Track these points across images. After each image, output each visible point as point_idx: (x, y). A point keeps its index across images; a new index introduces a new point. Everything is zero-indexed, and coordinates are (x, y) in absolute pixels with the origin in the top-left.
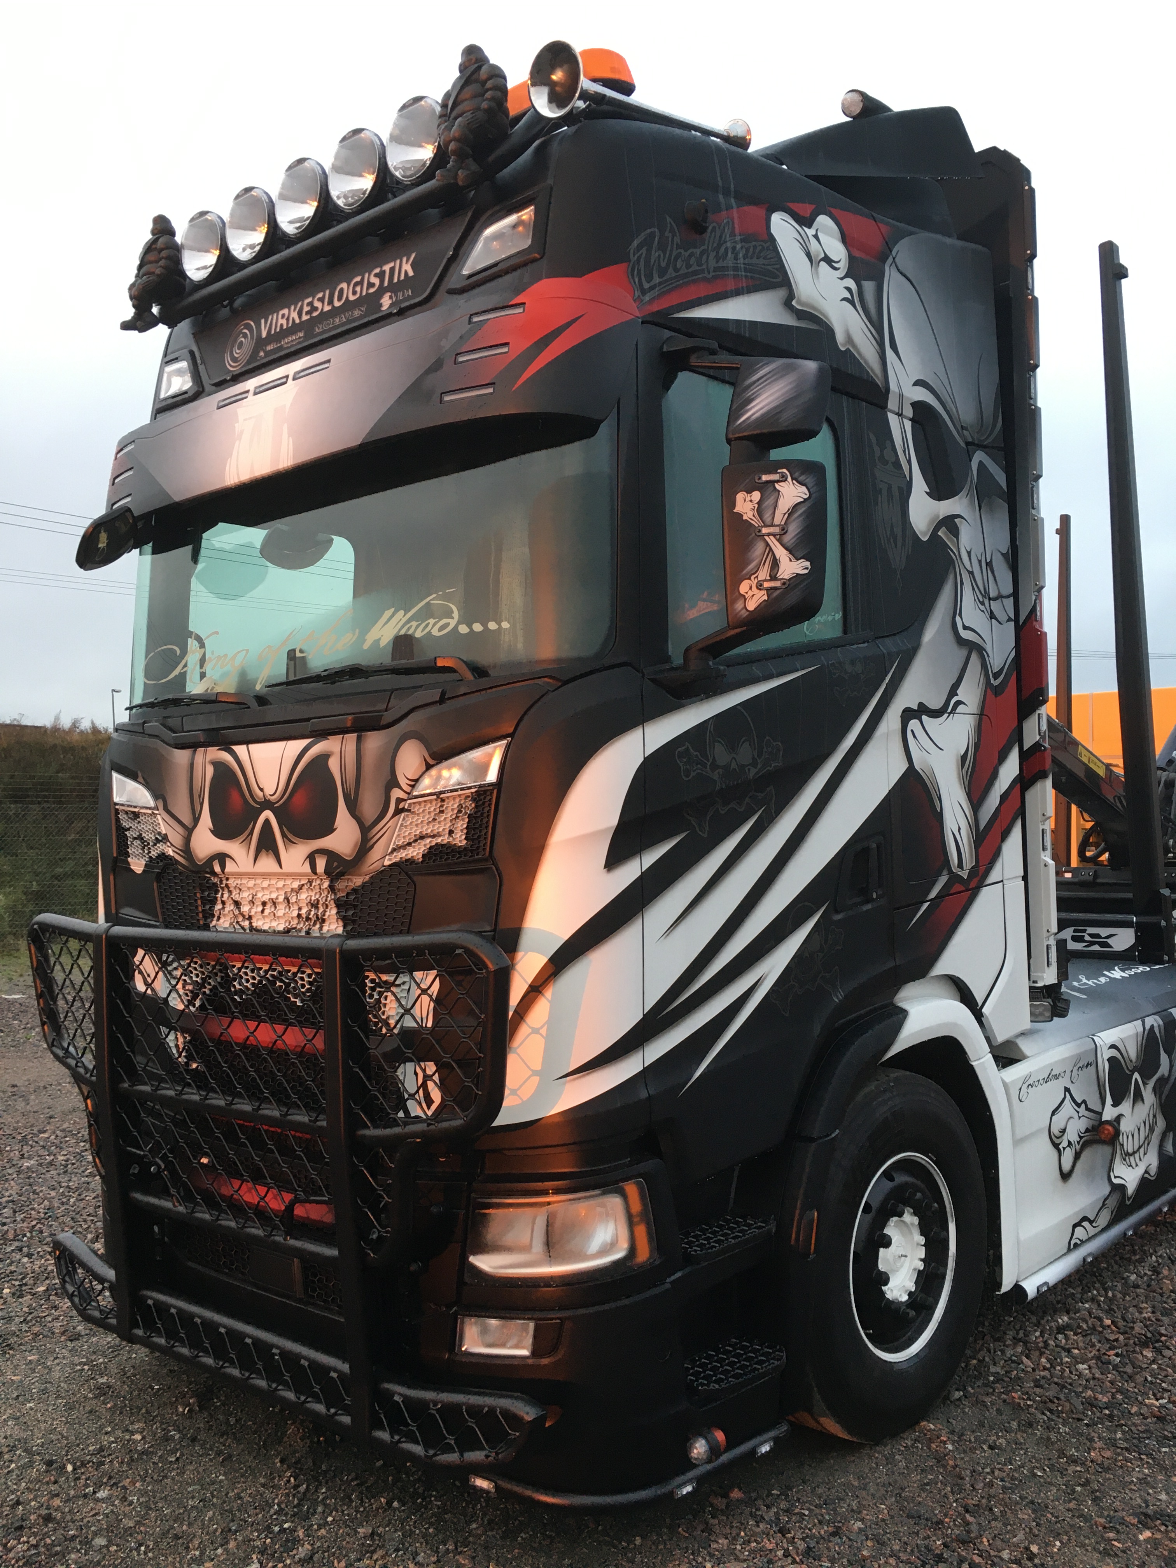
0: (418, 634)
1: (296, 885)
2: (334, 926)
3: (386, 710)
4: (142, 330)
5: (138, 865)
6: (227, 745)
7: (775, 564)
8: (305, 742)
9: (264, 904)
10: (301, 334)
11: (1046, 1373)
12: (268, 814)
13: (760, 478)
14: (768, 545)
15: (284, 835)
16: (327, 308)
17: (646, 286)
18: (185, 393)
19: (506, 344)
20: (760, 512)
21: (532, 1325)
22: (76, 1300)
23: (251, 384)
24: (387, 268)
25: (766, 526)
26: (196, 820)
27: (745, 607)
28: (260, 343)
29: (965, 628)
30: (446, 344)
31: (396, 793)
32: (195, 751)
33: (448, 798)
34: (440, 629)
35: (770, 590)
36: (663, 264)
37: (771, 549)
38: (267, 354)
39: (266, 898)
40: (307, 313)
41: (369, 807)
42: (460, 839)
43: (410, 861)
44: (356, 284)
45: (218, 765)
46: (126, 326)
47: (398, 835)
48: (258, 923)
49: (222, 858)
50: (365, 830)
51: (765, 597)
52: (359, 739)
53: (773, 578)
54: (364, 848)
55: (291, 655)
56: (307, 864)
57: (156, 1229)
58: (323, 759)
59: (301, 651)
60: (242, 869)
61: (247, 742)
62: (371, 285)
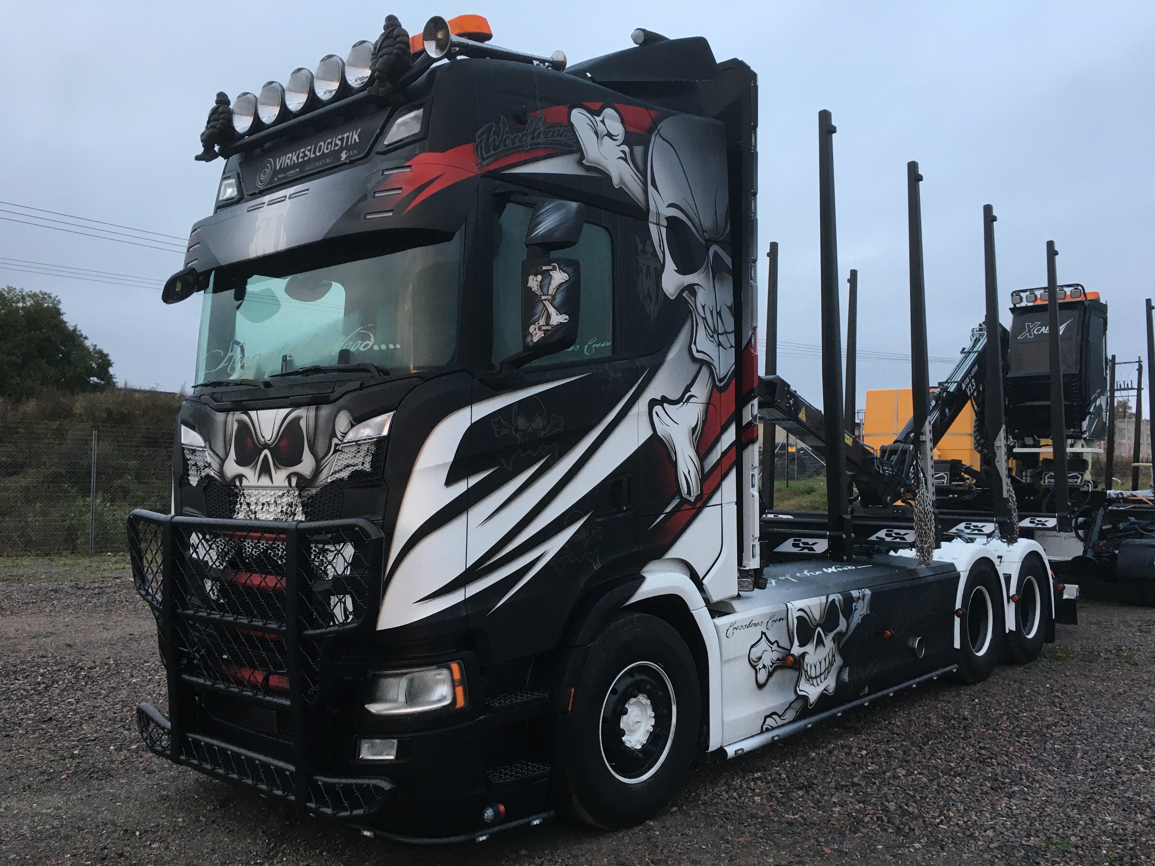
0: (352, 349)
1: (280, 493)
2: (300, 517)
3: (332, 392)
4: (207, 160)
5: (194, 481)
6: (245, 411)
7: (549, 317)
8: (287, 410)
9: (263, 504)
10: (298, 170)
11: (734, 801)
12: (266, 452)
13: (541, 268)
14: (545, 305)
15: (274, 464)
16: (313, 156)
17: (485, 156)
18: (233, 198)
19: (400, 189)
20: (541, 286)
21: (395, 741)
22: (148, 741)
23: (267, 199)
24: (345, 136)
25: (544, 295)
26: (227, 454)
27: (532, 340)
28: (275, 173)
29: (698, 351)
30: (369, 186)
31: (335, 441)
32: (228, 414)
33: (362, 444)
34: (364, 347)
35: (545, 331)
36: (497, 143)
37: (546, 308)
38: (279, 179)
39: (264, 501)
40: (302, 158)
41: (321, 449)
42: (367, 467)
43: (341, 480)
44: (328, 144)
45: (241, 422)
46: (198, 158)
47: (336, 465)
48: (261, 516)
49: (240, 477)
50: (318, 461)
51: (543, 335)
52: (317, 410)
53: (547, 324)
54: (317, 471)
55: (285, 359)
56: (287, 481)
57: (197, 698)
58: (297, 420)
59: (290, 357)
60: (251, 484)
61: (257, 409)
62: (336, 145)
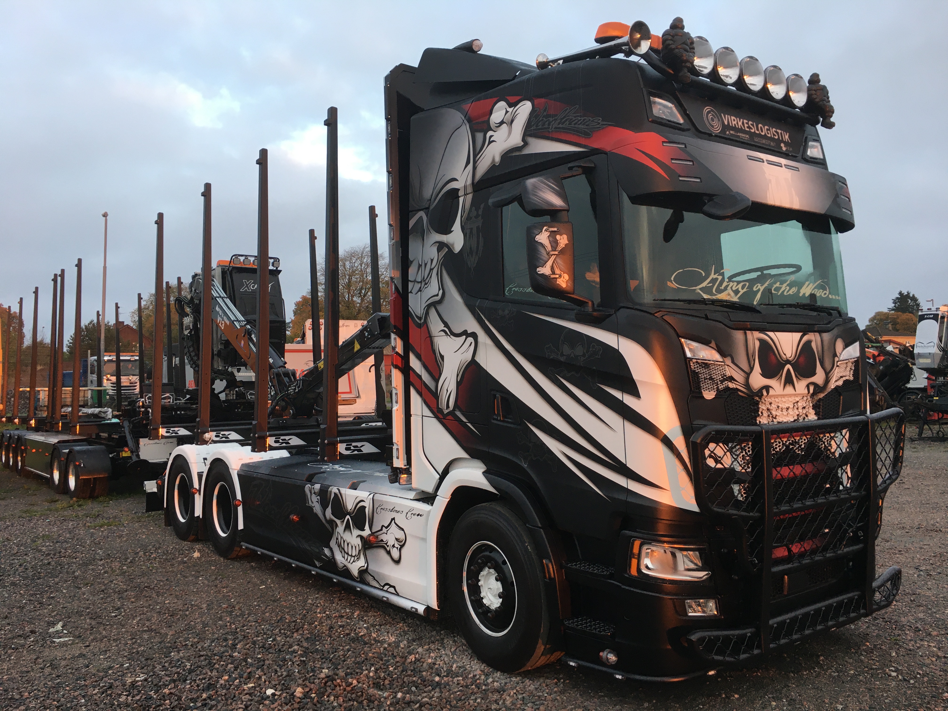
0: (818, 295)
1: (798, 399)
2: (812, 417)
5: (709, 395)
8: (800, 334)
10: (747, 136)
12: (788, 366)
15: (796, 376)
16: (756, 131)
24: (779, 131)
26: (752, 369)
28: (725, 127)
30: (837, 188)
31: (835, 359)
32: (745, 333)
33: (848, 362)
34: (824, 295)
38: (731, 135)
41: (827, 364)
42: (851, 377)
43: (839, 387)
44: (767, 129)
45: (761, 341)
47: (836, 376)
49: (767, 388)
50: (828, 374)
52: (820, 336)
54: (827, 381)
58: (809, 342)
60: (777, 393)
61: (774, 331)
62: (773, 134)
